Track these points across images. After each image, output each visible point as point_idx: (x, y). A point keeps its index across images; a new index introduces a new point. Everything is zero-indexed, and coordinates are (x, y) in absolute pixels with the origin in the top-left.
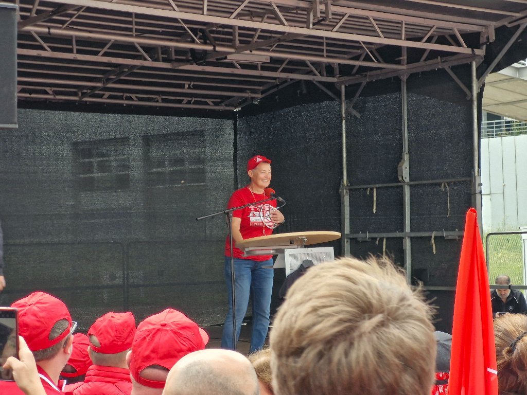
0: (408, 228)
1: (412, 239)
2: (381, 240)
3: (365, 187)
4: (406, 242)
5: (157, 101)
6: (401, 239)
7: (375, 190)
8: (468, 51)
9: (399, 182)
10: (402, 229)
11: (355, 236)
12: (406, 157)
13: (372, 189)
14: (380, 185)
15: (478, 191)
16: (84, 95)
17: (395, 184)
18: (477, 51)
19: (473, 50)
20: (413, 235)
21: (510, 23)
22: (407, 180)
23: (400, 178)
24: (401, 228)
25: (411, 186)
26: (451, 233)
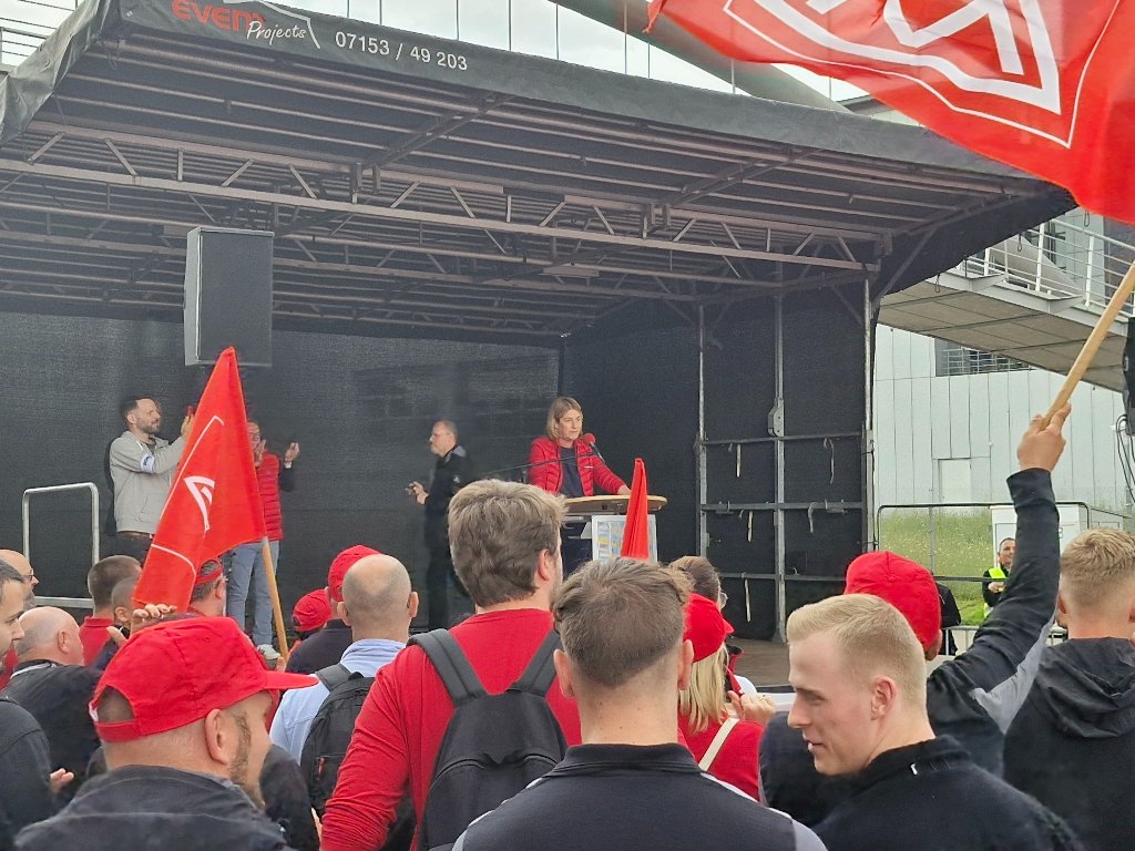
0: (781, 498)
1: (786, 511)
2: (747, 512)
3: (727, 441)
4: (777, 517)
5: (458, 323)
6: (772, 511)
7: (739, 447)
8: (857, 266)
9: (770, 436)
10: (773, 499)
11: (714, 507)
12: (780, 404)
13: (735, 445)
14: (746, 441)
15: (869, 450)
16: (360, 313)
17: (766, 439)
18: (870, 267)
19: (864, 266)
20: (788, 506)
21: (911, 231)
22: (781, 434)
23: (770, 431)
24: (772, 497)
25: (786, 442)
26: (835, 505)
